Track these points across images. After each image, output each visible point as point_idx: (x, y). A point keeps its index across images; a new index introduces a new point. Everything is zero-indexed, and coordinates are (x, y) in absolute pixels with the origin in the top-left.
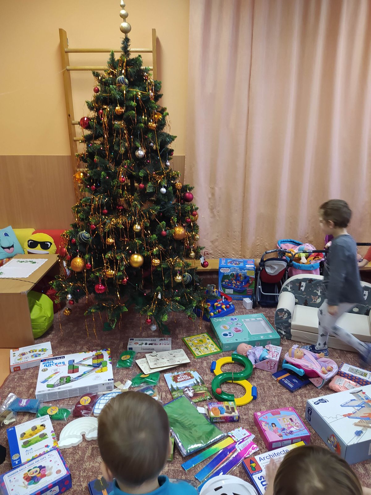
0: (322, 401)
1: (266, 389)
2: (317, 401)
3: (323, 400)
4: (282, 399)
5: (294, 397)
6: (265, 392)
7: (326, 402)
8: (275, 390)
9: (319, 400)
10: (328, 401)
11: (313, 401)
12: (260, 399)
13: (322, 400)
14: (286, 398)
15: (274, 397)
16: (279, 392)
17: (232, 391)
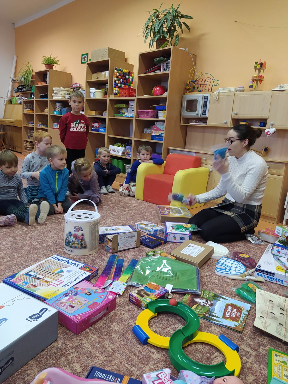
0: (36, 316)
1: (135, 357)
2: (44, 313)
3: (34, 319)
4: (102, 353)
5: (85, 366)
7: (30, 317)
8: (121, 363)
9: (41, 316)
10: (27, 319)
11: (50, 311)
12: (129, 337)
13: (37, 318)
14: (98, 357)
15: (114, 352)
16: (113, 363)
17: (169, 329)
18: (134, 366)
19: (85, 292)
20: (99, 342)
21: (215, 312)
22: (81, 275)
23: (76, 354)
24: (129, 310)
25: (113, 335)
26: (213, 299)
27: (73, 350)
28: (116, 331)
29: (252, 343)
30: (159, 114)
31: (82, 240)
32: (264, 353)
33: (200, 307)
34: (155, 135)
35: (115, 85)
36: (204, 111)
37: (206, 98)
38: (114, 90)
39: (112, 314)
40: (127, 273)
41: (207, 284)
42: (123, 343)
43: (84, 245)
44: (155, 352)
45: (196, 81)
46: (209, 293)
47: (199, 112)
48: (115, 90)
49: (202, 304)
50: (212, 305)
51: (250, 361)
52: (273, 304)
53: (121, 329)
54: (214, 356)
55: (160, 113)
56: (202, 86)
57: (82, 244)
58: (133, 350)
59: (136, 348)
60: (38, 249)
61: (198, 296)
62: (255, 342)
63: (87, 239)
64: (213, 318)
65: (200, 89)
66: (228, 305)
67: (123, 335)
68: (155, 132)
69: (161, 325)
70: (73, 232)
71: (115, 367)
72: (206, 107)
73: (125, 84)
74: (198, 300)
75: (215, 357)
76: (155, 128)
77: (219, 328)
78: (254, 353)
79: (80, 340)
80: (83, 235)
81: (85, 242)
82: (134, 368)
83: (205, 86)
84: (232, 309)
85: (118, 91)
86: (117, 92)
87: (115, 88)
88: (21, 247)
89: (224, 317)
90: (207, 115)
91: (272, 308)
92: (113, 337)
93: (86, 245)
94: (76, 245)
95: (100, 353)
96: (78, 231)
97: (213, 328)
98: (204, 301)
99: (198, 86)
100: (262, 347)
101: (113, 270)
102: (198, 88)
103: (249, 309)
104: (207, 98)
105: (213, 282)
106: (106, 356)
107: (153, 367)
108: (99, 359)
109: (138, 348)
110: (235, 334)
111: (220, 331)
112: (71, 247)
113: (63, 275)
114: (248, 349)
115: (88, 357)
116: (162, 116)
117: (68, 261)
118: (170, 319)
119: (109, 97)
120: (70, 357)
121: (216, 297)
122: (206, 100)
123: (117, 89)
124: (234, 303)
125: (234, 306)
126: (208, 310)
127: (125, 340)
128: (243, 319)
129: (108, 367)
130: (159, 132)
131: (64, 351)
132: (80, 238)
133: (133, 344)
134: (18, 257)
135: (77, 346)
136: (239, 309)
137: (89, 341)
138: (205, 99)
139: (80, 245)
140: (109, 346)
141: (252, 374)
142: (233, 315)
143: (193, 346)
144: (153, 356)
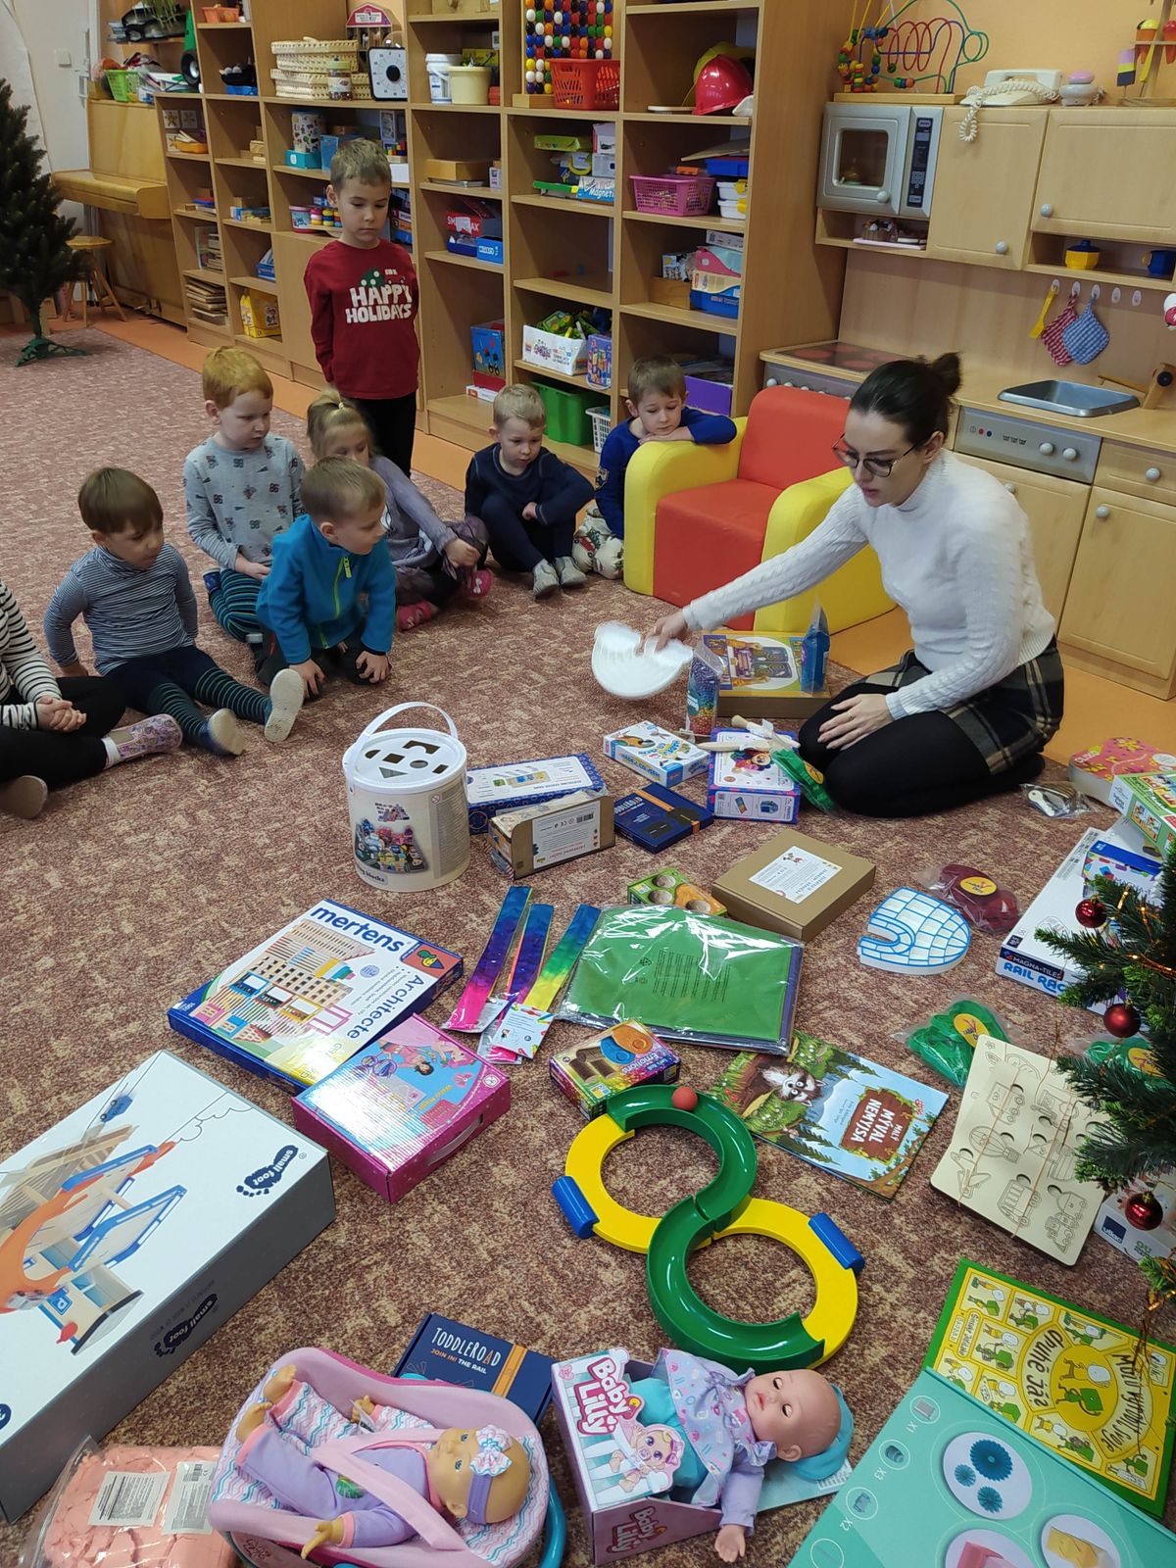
0: (266, 1176)
1: (551, 1279)
2: (286, 1164)
3: (260, 1185)
4: (459, 1264)
5: (412, 1308)
6: (545, 1261)
7: (249, 1181)
8: (511, 1298)
9: (278, 1177)
10: (240, 1189)
11: (303, 1157)
12: (543, 1212)
13: (268, 1184)
14: (447, 1278)
15: (495, 1261)
16: (489, 1298)
17: (664, 1182)
18: (547, 1309)
19: (414, 1061)
20: (453, 1228)
21: (820, 1123)
22: (407, 988)
23: (386, 1267)
24: (552, 1114)
25: (496, 1205)
26: (829, 1070)
27: (378, 1256)
28: (504, 1188)
29: (914, 1238)
30: (723, 193)
31: (408, 846)
32: (941, 1273)
33: (777, 1103)
34: (706, 291)
35: (530, 44)
36: (916, 190)
37: (924, 127)
38: (526, 70)
39: (498, 1130)
40: (556, 970)
41: (820, 1007)
42: (521, 1233)
43: (416, 862)
44: (614, 1264)
45: (884, 33)
46: (819, 1045)
47: (890, 192)
48: (533, 70)
49: (786, 1091)
50: (817, 1094)
51: (891, 1298)
52: (1020, 1101)
53: (521, 1182)
54: (785, 1280)
55: (725, 188)
56: (909, 59)
57: (409, 859)
58: (550, 1255)
59: (559, 1250)
60: (270, 865)
61: (777, 1060)
62: (926, 1233)
63: (425, 840)
64: (809, 1144)
65: (900, 74)
66: (871, 1094)
67: (525, 1205)
68: (706, 280)
69: (643, 1169)
70: (377, 824)
71: (493, 1310)
72: (925, 170)
73: (574, 33)
74: (774, 1076)
75: (788, 1285)
76: (706, 262)
77: (821, 1181)
78: (911, 1274)
79: (401, 1220)
80: (409, 831)
81: (419, 851)
82: (546, 1316)
83: (923, 58)
84: (881, 1111)
85: (544, 71)
86: (539, 76)
87: (530, 61)
88: (218, 858)
89: (847, 1143)
90: (926, 209)
91: (1015, 1113)
92: (496, 1211)
93: (424, 860)
94: (390, 861)
95: (454, 1264)
96: (393, 819)
97: (805, 1180)
98: (795, 1078)
99: (893, 58)
100: (943, 1253)
101: (514, 953)
102: (892, 69)
103: (936, 1113)
104: (930, 129)
105: (845, 999)
106: (469, 1276)
107: (599, 1313)
108: (449, 1286)
109: (565, 1248)
110: (870, 1206)
111: (824, 1194)
112: (376, 866)
113: (350, 990)
114: (896, 1260)
115: (420, 1279)
116: (735, 204)
117: (366, 927)
118: (673, 1147)
119: (509, 103)
120: (369, 1278)
121: (840, 1062)
122: (923, 137)
123: (540, 62)
124: (892, 1088)
125: (888, 1098)
126: (801, 1117)
127: (530, 1223)
128: (908, 1150)
129: (474, 1310)
130: (721, 282)
131: (354, 1259)
132: (402, 840)
133: (553, 1233)
134: (210, 902)
135: (391, 1241)
136: (903, 1111)
137: (425, 1223)
138: (919, 130)
139: (403, 861)
140: (482, 1242)
141: (887, 1339)
142: (877, 1136)
143: (730, 1243)
144: (606, 1276)
